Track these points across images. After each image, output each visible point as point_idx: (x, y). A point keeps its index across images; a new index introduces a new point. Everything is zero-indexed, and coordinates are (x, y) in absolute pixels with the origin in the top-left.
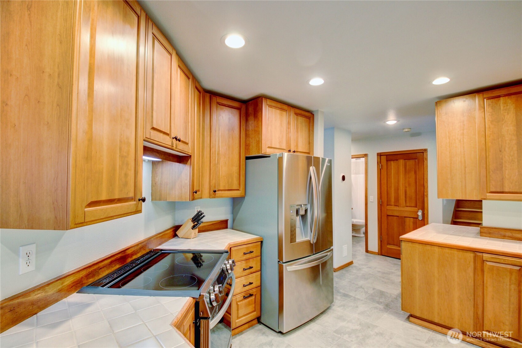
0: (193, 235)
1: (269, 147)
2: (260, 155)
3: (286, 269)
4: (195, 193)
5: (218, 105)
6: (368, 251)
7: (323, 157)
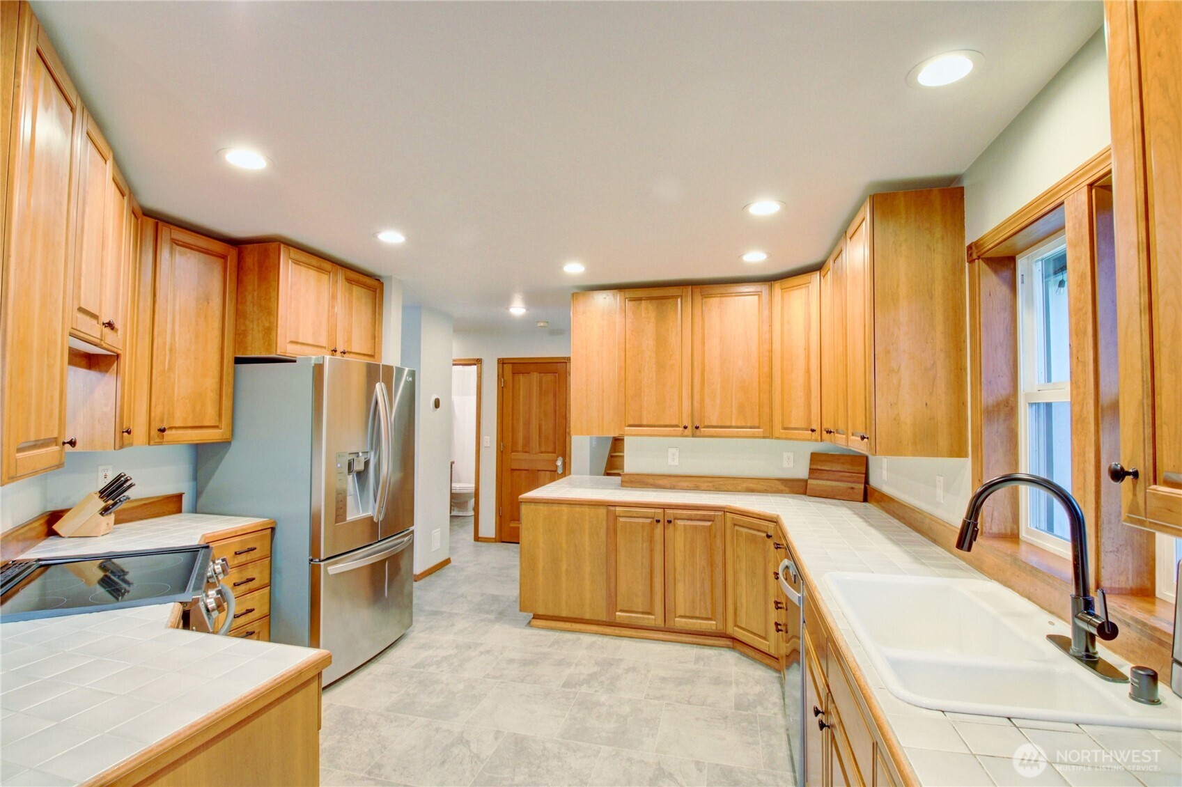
0: (103, 527)
1: (292, 342)
2: (273, 356)
3: (326, 571)
4: (126, 434)
5: (174, 245)
6: (479, 538)
7: (399, 365)
